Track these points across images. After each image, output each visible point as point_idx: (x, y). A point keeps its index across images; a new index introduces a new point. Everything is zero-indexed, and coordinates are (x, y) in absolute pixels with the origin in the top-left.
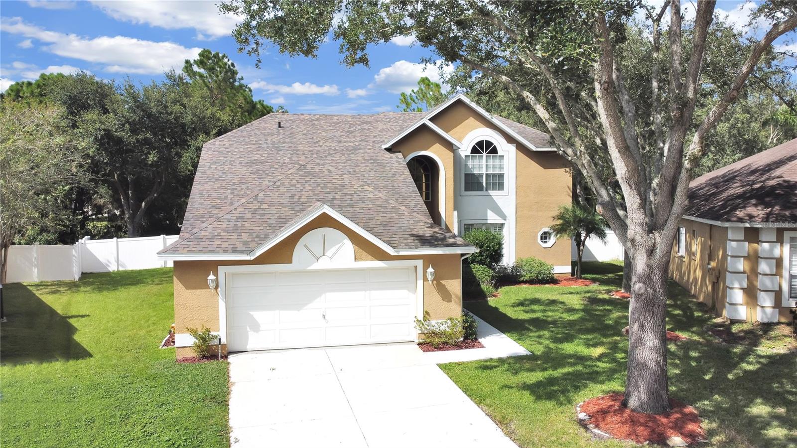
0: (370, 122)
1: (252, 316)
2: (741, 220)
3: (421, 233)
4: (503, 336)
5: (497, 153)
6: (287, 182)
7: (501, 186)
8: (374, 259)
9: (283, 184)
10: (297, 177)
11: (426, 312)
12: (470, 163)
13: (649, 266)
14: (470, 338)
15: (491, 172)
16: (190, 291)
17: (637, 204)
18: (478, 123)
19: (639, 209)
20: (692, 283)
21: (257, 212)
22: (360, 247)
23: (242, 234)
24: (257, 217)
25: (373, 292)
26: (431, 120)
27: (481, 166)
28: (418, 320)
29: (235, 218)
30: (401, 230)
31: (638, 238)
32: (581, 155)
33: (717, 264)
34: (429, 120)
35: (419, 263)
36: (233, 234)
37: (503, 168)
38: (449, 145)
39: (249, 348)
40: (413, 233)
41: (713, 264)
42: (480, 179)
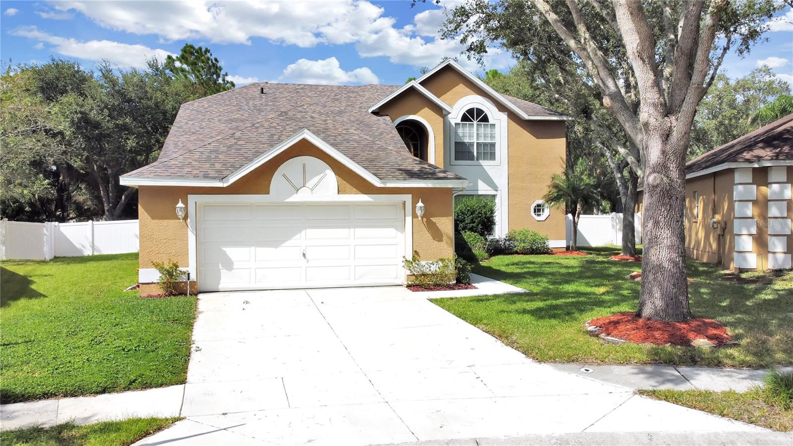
0: (356, 92)
1: (225, 252)
2: (748, 161)
3: (409, 168)
4: (498, 282)
5: (488, 122)
6: (266, 124)
7: (492, 156)
8: (358, 192)
9: (262, 126)
10: (278, 121)
11: (416, 252)
12: (460, 131)
13: (663, 152)
14: (462, 281)
15: (482, 141)
16: (156, 221)
17: (651, 81)
18: (468, 90)
19: (653, 87)
20: (693, 248)
21: (232, 147)
22: (343, 179)
23: (215, 164)
24: (233, 151)
25: (358, 230)
26: (422, 83)
27: (471, 134)
28: (406, 260)
29: (209, 151)
30: (389, 165)
31: (652, 121)
32: (585, 43)
33: (723, 216)
34: (419, 83)
35: (408, 198)
36: (206, 164)
37: (495, 137)
38: (438, 110)
39: (221, 287)
40: (401, 167)
41: (718, 217)
42: (471, 148)
